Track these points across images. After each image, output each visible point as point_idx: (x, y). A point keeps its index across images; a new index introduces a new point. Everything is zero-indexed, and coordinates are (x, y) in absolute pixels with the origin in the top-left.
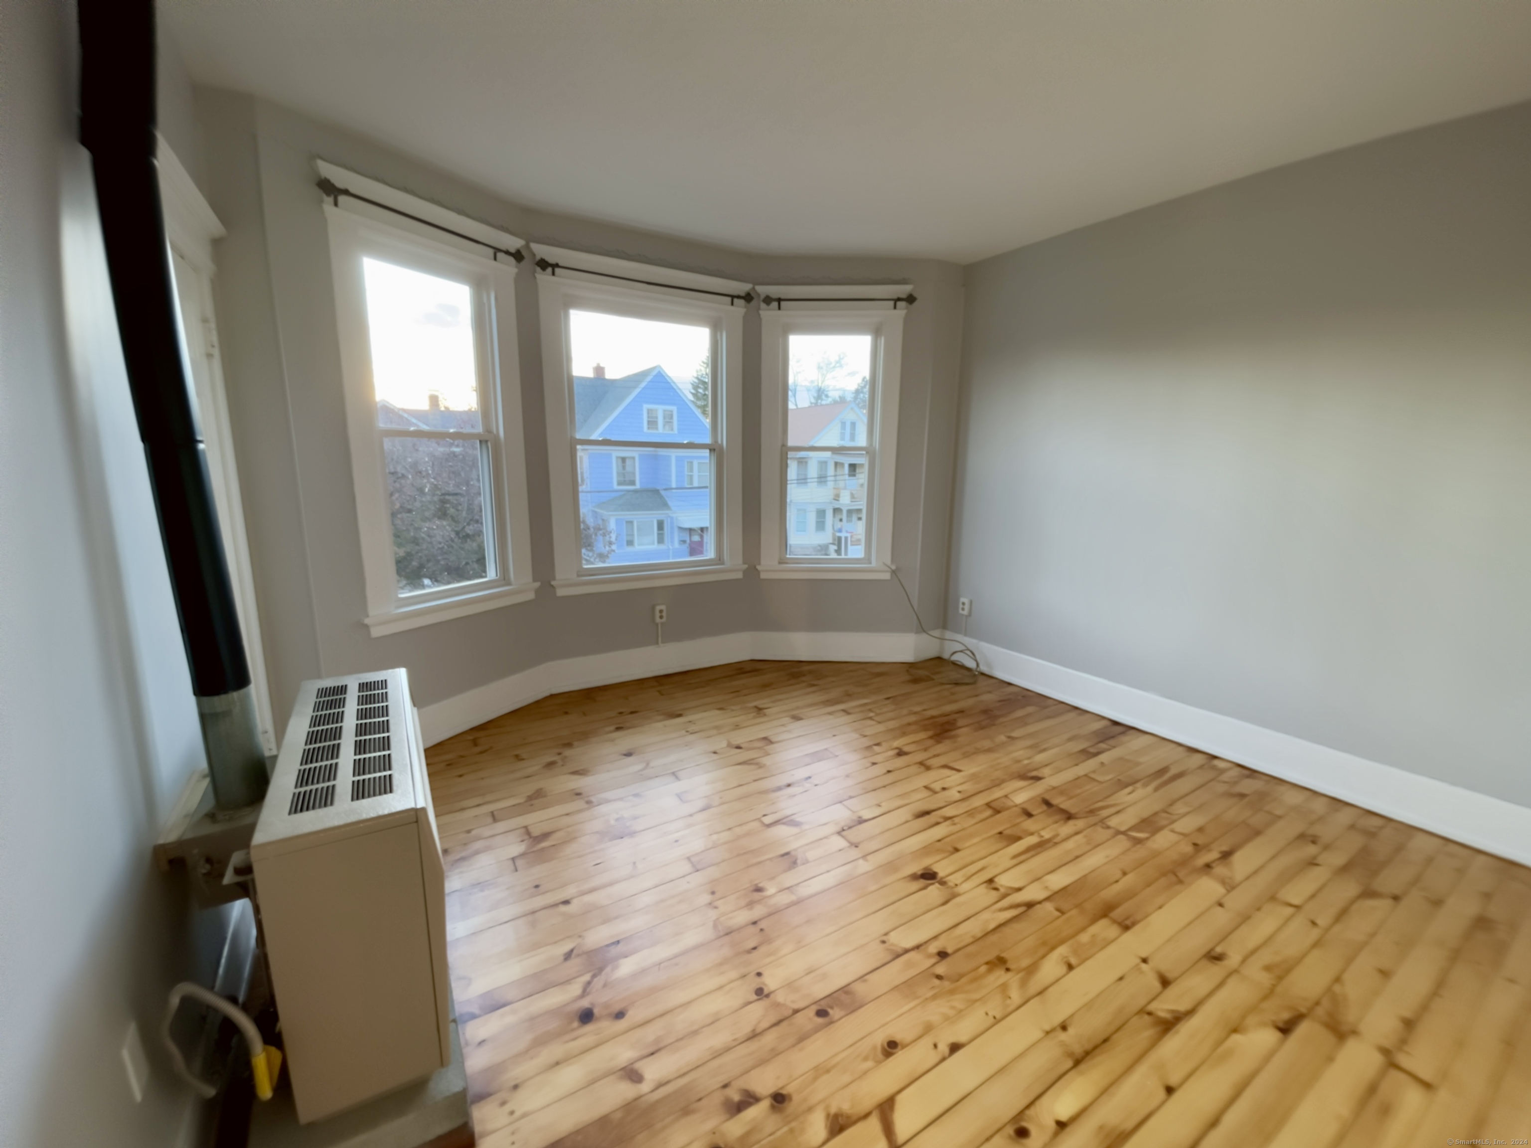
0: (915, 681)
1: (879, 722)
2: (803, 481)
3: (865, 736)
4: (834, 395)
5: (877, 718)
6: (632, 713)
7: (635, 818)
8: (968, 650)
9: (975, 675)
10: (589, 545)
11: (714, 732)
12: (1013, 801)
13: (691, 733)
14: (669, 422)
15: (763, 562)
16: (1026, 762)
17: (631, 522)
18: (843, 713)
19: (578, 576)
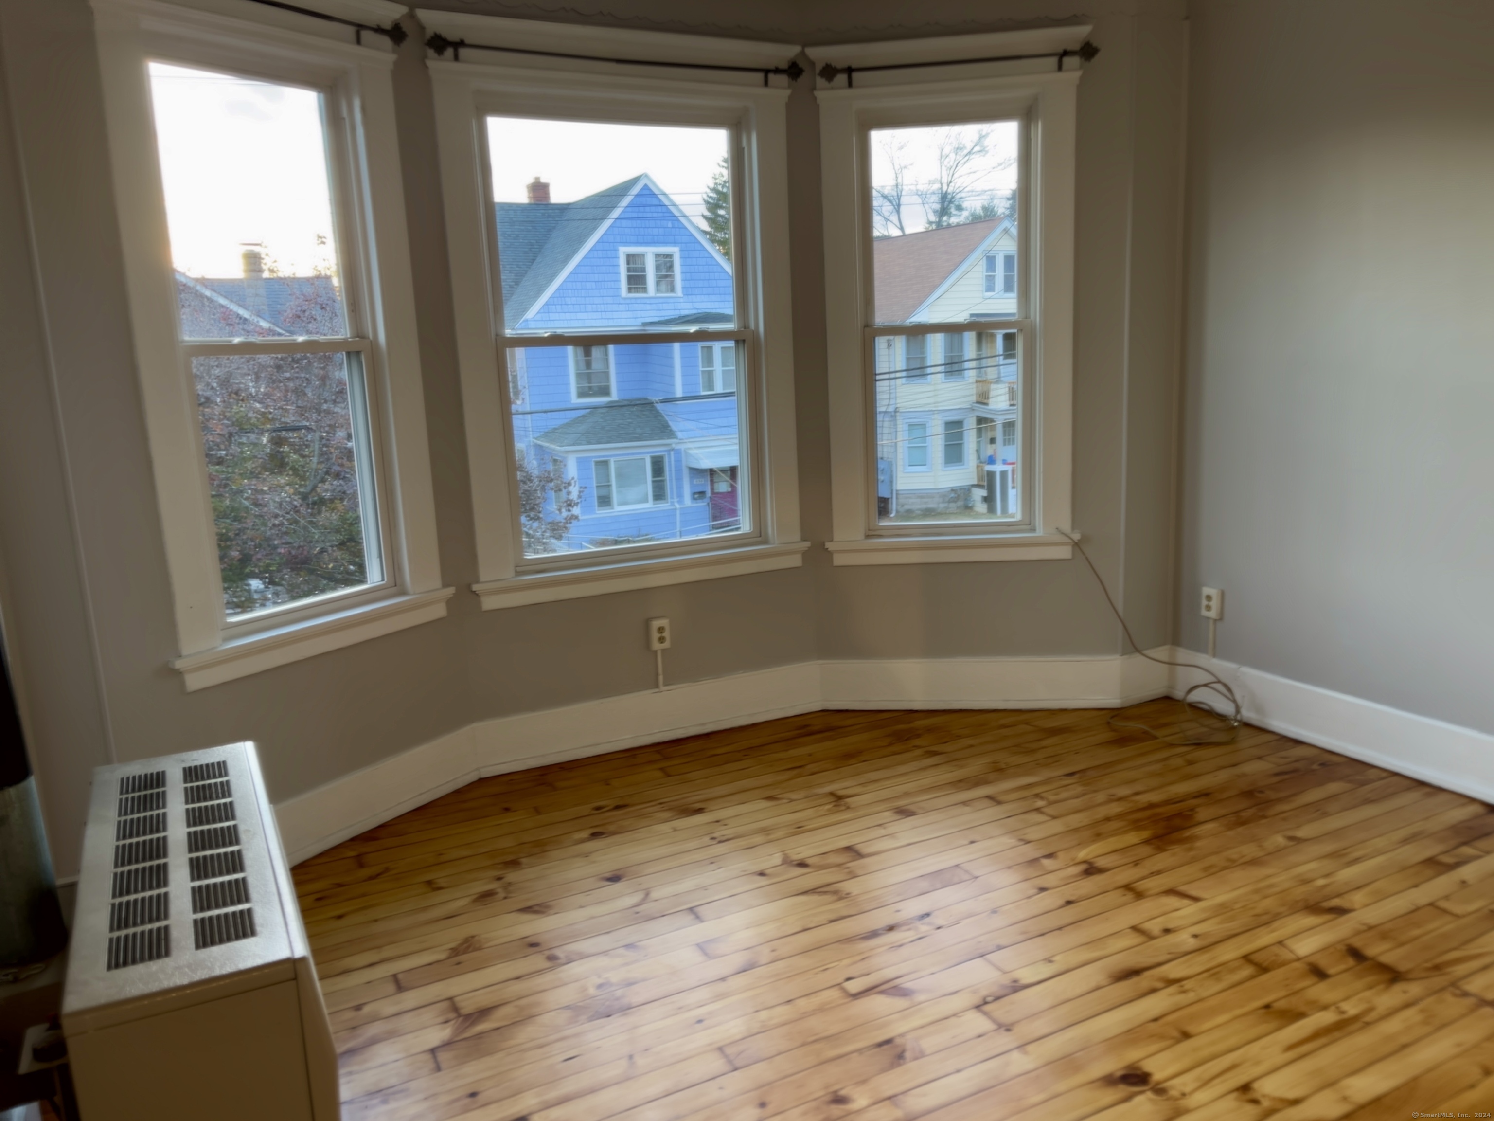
0: (1123, 740)
1: (1054, 818)
2: (918, 372)
3: (1029, 842)
4: (973, 204)
5: (1050, 810)
6: (617, 807)
7: (630, 984)
8: (1219, 682)
9: (1234, 728)
10: (532, 509)
11: (758, 839)
12: (1292, 951)
13: (720, 842)
14: (666, 276)
15: (837, 536)
16: (1321, 882)
17: (603, 464)
18: (987, 802)
19: (518, 573)
